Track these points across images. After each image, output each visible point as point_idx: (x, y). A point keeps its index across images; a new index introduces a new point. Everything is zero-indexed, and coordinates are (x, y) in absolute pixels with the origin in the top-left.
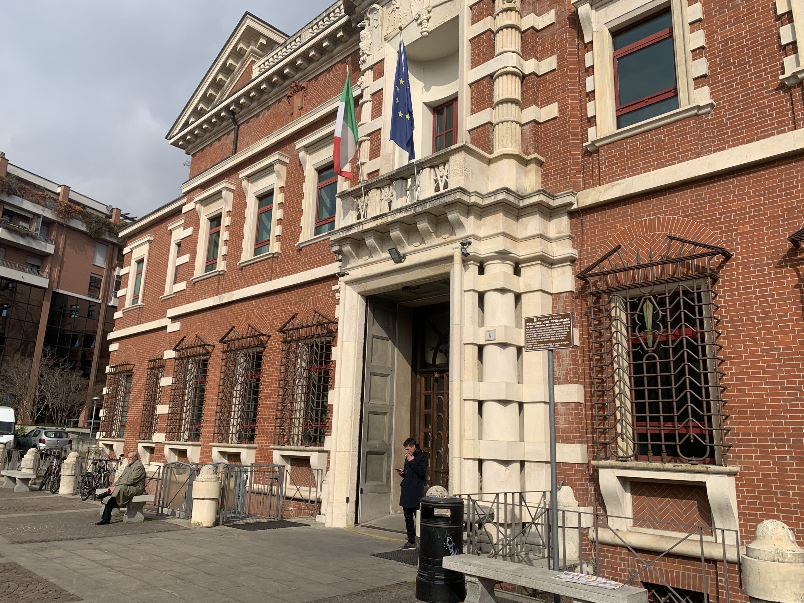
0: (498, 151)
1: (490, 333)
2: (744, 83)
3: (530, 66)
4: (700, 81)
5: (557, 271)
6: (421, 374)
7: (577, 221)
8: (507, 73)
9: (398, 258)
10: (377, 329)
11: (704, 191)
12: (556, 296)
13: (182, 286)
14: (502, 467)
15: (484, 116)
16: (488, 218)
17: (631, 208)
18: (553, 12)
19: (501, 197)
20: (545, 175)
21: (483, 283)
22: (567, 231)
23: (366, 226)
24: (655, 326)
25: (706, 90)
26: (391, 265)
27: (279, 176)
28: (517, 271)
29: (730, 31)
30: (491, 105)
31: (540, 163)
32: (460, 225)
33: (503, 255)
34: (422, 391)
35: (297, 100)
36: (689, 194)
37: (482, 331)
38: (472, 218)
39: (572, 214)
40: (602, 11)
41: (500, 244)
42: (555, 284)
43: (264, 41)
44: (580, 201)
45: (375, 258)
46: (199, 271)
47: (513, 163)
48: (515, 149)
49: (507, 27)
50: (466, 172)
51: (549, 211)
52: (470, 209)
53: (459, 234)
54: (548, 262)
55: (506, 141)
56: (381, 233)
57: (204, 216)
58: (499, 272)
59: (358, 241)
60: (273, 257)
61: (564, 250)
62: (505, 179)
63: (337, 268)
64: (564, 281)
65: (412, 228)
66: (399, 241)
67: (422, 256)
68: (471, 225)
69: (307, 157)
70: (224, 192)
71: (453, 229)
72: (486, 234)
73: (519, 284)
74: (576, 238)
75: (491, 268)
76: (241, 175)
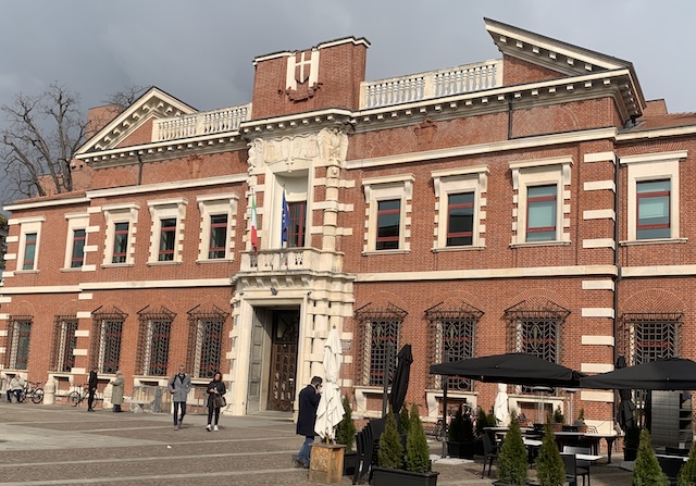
0: (324, 249)
1: (318, 333)
3: (342, 207)
4: (407, 239)
5: (346, 306)
6: (276, 343)
7: (356, 287)
8: (331, 211)
9: (275, 293)
10: (258, 323)
12: (345, 318)
13: (93, 268)
15: (318, 229)
16: (319, 282)
17: (377, 286)
19: (326, 274)
20: (344, 261)
21: (316, 310)
22: (351, 291)
24: (380, 336)
25: (408, 244)
27: (181, 211)
28: (330, 306)
30: (322, 224)
31: (342, 256)
32: (307, 283)
33: (325, 300)
34: (276, 353)
35: (196, 165)
37: (314, 332)
38: (312, 281)
39: (355, 284)
40: (375, 192)
41: (324, 294)
42: (345, 313)
43: (161, 104)
44: (358, 278)
45: (260, 288)
46: (107, 261)
47: (331, 255)
48: (332, 249)
49: (332, 187)
50: (312, 261)
51: (344, 281)
52: (311, 277)
53: (306, 287)
54: (343, 303)
55: (329, 245)
56: (266, 279)
57: (111, 221)
58: (322, 306)
59: (252, 280)
60: (177, 264)
61: (349, 298)
62: (328, 263)
63: (227, 282)
64: (349, 312)
65: (282, 279)
66: (276, 284)
67: (287, 294)
68: (312, 284)
69: (205, 207)
70: (132, 210)
71: (303, 284)
72: (318, 289)
73: (331, 312)
74: (356, 294)
75: (319, 304)
76: (149, 204)
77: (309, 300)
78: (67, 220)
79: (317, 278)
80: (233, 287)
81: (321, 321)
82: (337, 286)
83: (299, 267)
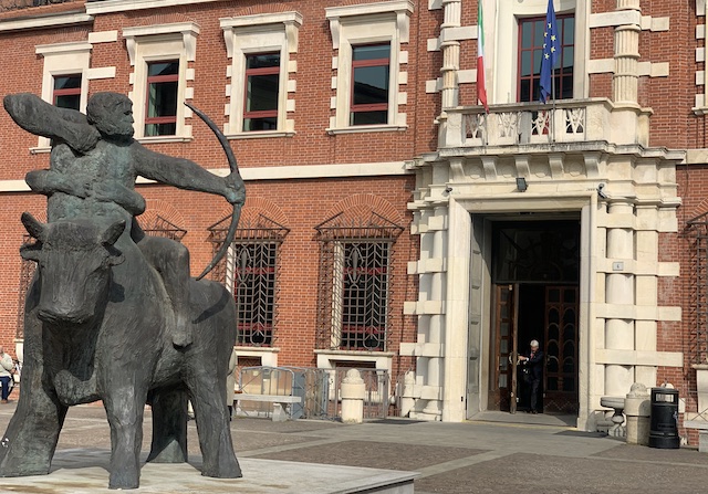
0: (619, 103)
1: (619, 264)
3: (647, 23)
5: (664, 213)
7: (682, 173)
10: (475, 246)
12: (662, 235)
14: (625, 370)
15: (604, 65)
16: (615, 164)
19: (634, 150)
20: (653, 126)
21: (610, 221)
22: (673, 182)
28: (635, 212)
30: (611, 54)
32: (595, 168)
37: (609, 261)
38: (604, 163)
39: (679, 167)
41: (628, 191)
42: (663, 224)
44: (689, 158)
45: (489, 179)
47: (634, 114)
50: (603, 124)
51: (661, 163)
52: (603, 155)
53: (591, 176)
54: (660, 206)
56: (505, 162)
57: (140, 57)
59: (473, 163)
60: (287, 136)
61: (672, 197)
62: (627, 130)
63: (397, 168)
64: (670, 223)
65: (539, 161)
66: (524, 170)
67: (548, 190)
69: (341, 28)
70: (187, 37)
71: (585, 169)
73: (637, 223)
75: (616, 208)
76: (223, 24)
77: (601, 197)
78: (40, 57)
79: (611, 158)
80: (410, 178)
82: (649, 174)
83: (576, 137)
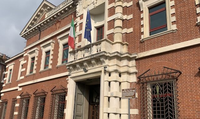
0: (115, 41)
1: (112, 93)
2: (186, 24)
4: (173, 23)
6: (92, 105)
7: (138, 62)
8: (118, 19)
9: (86, 71)
10: (79, 92)
11: (174, 54)
12: (131, 83)
13: (23, 77)
15: (111, 31)
16: (112, 60)
17: (153, 59)
18: (132, 2)
19: (116, 54)
20: (129, 48)
21: (110, 79)
23: (77, 62)
24: (159, 93)
25: (175, 25)
26: (84, 73)
27: (52, 46)
28: (120, 76)
29: (182, 9)
31: (127, 45)
32: (104, 62)
33: (116, 71)
35: (58, 25)
36: (170, 55)
37: (109, 93)
38: (107, 60)
39: (136, 60)
40: (146, 2)
41: (115, 68)
42: (131, 80)
43: (49, 8)
44: (139, 56)
46: (28, 73)
47: (120, 44)
48: (120, 41)
49: (119, 6)
50: (106, 47)
51: (129, 59)
52: (107, 57)
53: (103, 65)
55: (118, 38)
56: (81, 64)
57: (30, 57)
58: (115, 76)
59: (75, 66)
64: (134, 79)
66: (86, 66)
68: (107, 62)
69: (60, 41)
70: (36, 51)
71: (101, 63)
72: (111, 65)
73: (121, 79)
74: (137, 67)
75: (112, 75)
77: (105, 72)
78: (20, 61)
81: (114, 85)
82: (125, 62)
